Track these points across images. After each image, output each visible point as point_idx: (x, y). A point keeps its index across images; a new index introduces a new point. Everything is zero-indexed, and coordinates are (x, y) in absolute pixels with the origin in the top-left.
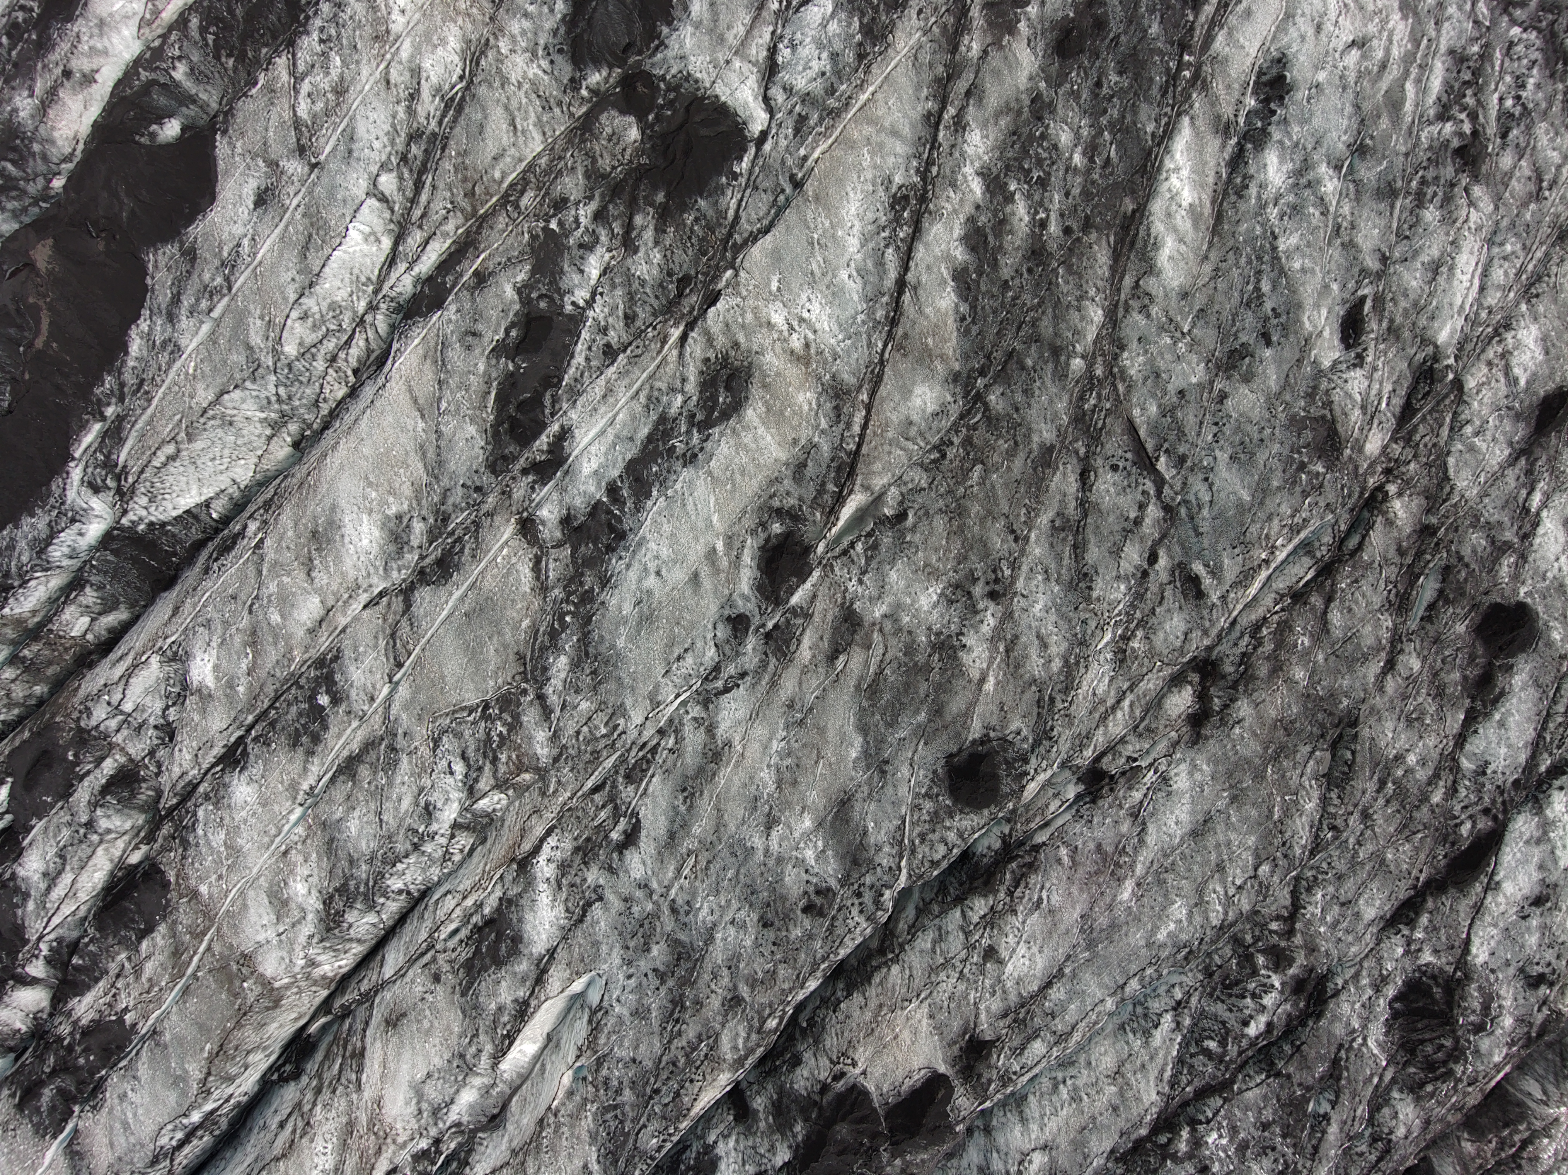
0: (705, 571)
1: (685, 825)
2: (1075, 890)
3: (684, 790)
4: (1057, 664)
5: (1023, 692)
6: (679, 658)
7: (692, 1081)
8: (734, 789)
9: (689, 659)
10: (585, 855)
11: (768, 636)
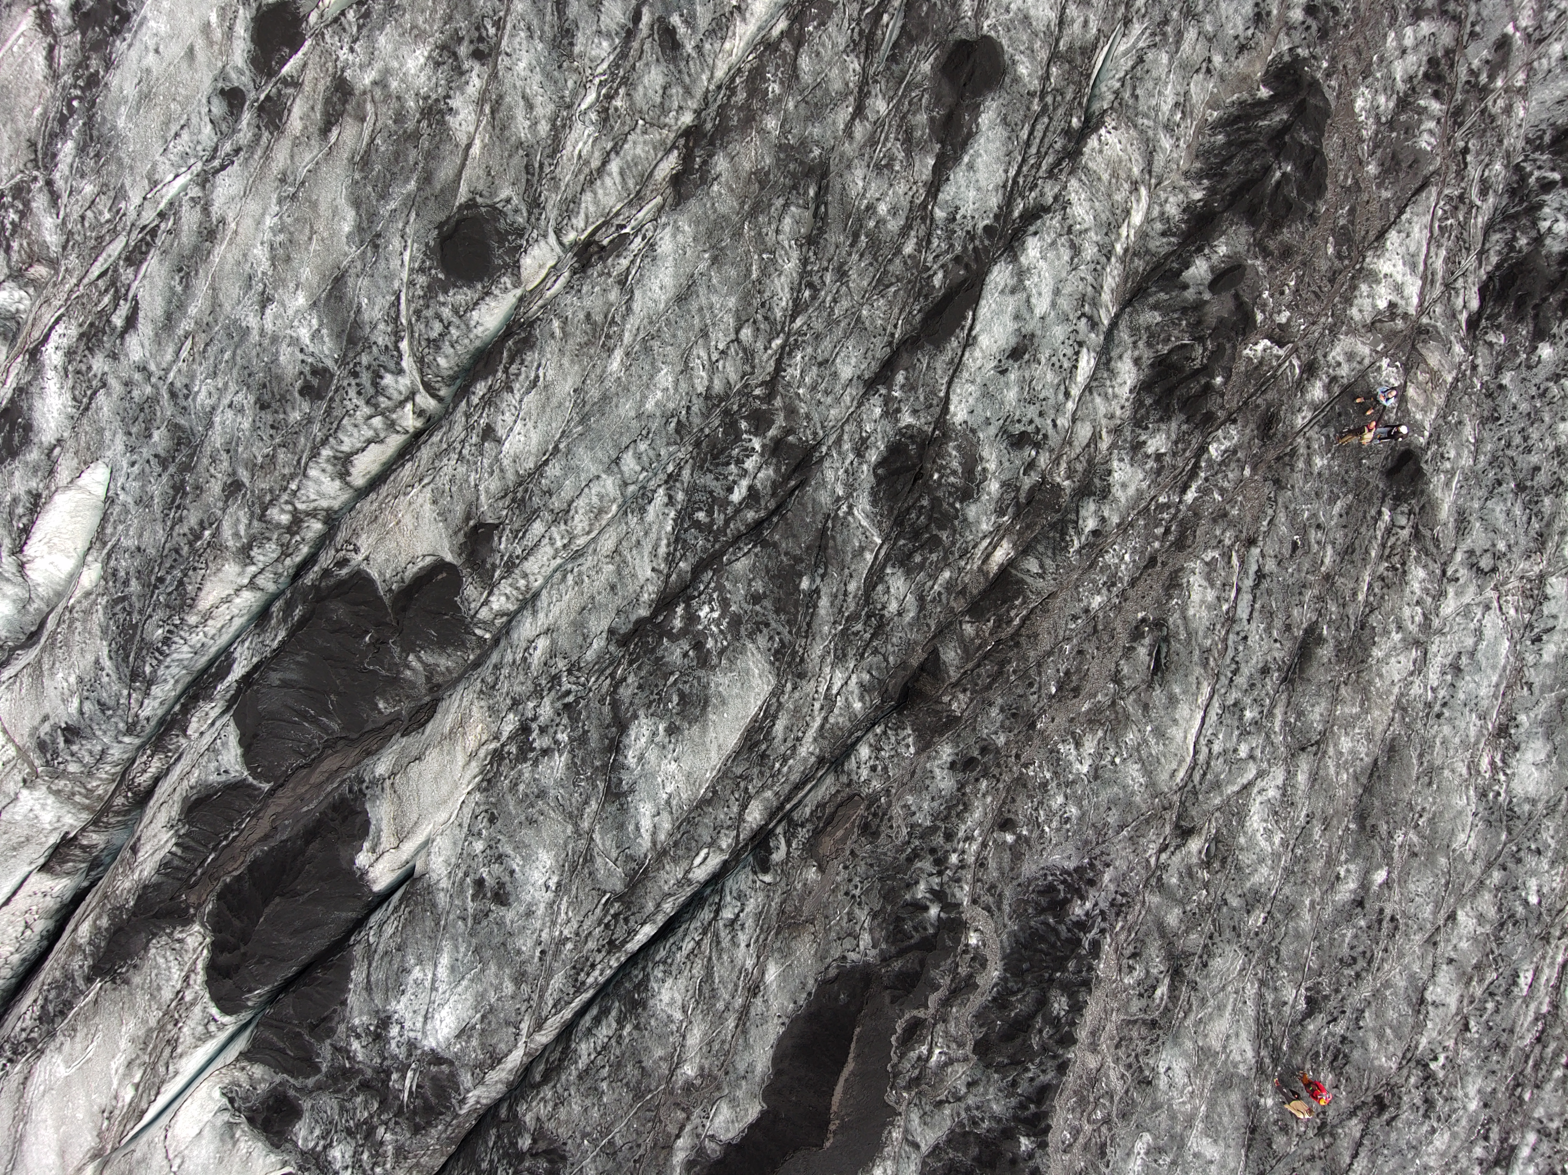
0: (200, 44)
1: (182, 307)
2: (566, 361)
3: (180, 270)
4: (544, 128)
5: (510, 156)
6: (177, 135)
7: (195, 569)
8: (228, 267)
9: (185, 136)
10: (89, 340)
11: (261, 109)
